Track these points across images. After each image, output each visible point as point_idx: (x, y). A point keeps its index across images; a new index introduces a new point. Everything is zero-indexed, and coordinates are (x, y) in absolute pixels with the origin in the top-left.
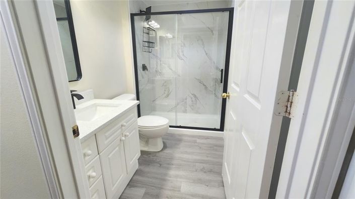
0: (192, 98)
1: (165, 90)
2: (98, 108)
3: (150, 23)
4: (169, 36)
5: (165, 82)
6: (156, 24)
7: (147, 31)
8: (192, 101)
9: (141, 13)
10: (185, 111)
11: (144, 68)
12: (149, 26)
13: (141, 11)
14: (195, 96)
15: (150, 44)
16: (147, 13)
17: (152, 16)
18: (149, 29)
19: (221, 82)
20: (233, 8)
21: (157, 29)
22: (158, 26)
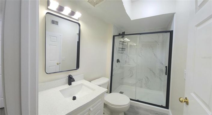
0: (145, 79)
1: (130, 73)
2: (83, 86)
3: (124, 39)
4: (135, 44)
5: (131, 68)
6: (128, 40)
7: (122, 43)
8: (146, 81)
9: (120, 35)
10: (141, 87)
11: (118, 61)
12: (123, 40)
13: (119, 34)
14: (148, 78)
15: (123, 49)
16: (123, 35)
17: (125, 36)
18: (123, 42)
19: (166, 75)
20: (173, 31)
21: (129, 41)
22: (129, 40)
